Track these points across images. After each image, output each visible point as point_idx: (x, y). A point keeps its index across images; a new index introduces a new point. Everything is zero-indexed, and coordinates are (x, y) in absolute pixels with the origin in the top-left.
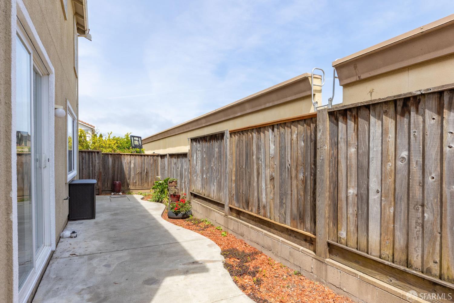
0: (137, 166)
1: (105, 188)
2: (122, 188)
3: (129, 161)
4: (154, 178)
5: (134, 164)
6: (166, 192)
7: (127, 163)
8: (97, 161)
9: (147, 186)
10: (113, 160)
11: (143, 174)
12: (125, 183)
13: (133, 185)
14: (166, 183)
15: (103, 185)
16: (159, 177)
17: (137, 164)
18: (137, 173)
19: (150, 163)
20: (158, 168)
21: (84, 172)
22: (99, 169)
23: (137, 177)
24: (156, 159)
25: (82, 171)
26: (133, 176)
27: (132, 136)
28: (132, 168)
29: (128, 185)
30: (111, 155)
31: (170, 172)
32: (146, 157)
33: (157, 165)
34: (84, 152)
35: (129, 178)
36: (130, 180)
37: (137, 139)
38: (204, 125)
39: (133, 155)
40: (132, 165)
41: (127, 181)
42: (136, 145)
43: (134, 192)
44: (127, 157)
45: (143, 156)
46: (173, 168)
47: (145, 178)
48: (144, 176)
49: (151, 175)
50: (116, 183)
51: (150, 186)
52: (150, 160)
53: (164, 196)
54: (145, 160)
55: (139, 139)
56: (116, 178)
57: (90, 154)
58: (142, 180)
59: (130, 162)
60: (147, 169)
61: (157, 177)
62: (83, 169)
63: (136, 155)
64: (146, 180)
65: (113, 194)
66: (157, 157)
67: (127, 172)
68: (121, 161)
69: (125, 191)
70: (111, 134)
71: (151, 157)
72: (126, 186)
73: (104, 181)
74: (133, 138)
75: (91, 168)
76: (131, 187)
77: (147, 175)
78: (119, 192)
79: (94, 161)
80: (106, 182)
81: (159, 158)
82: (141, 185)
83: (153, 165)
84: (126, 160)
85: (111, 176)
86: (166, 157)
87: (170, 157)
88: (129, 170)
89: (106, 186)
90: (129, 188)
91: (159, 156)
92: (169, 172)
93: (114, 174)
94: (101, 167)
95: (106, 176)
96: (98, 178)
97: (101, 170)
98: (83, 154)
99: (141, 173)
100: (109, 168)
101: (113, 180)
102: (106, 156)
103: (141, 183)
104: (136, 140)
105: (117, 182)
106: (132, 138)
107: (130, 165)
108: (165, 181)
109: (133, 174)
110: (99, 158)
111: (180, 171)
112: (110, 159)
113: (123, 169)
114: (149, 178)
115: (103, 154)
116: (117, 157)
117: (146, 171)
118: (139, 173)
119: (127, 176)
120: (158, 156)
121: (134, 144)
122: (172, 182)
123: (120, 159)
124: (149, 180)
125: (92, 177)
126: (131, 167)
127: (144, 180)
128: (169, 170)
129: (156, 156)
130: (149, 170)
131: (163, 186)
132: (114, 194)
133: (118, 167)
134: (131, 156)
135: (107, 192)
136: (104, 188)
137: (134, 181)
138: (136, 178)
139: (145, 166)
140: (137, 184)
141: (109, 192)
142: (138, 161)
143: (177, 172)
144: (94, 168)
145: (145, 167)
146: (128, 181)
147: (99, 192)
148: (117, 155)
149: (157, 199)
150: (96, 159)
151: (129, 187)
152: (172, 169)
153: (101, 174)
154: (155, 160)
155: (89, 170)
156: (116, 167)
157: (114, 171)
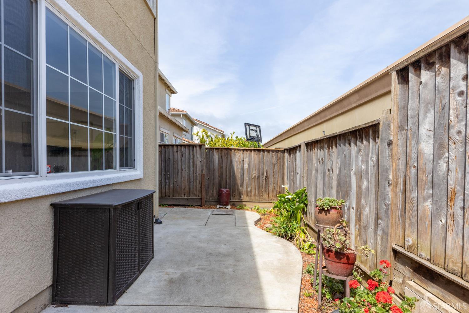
0: (253, 166)
1: (210, 197)
2: (232, 199)
3: (241, 159)
4: (277, 186)
5: (249, 164)
6: (299, 218)
7: (238, 163)
8: (199, 158)
9: (267, 198)
10: (220, 158)
11: (261, 180)
12: (236, 192)
13: (247, 195)
14: (299, 198)
15: (207, 193)
16: (287, 186)
17: (253, 164)
18: (253, 177)
19: (271, 162)
20: (283, 170)
21: (184, 174)
22: (202, 170)
23: (253, 183)
24: (281, 156)
25: (182, 173)
26: (247, 181)
27: (247, 124)
28: (246, 170)
29: (240, 195)
30: (217, 151)
31: (307, 177)
32: (266, 153)
33: (281, 166)
34: (183, 146)
35: (242, 185)
36: (243, 188)
37: (254, 128)
38: (354, 105)
39: (247, 150)
40: (246, 166)
41: (238, 188)
42: (252, 137)
43: (249, 205)
44: (239, 153)
45: (261, 152)
46: (316, 170)
47: (264, 185)
48: (263, 182)
49: (272, 180)
50: (222, 191)
51: (271, 198)
52: (272, 157)
53: (295, 224)
54: (264, 158)
55: (257, 129)
56: (223, 183)
57: (191, 148)
58: (259, 187)
59: (243, 161)
60: (267, 171)
61: (283, 186)
62: (182, 170)
63: (251, 150)
64: (265, 188)
65: (218, 206)
66: (282, 153)
67: (238, 175)
68: (231, 160)
69: (236, 203)
70: (233, 134)
71: (274, 154)
72: (237, 195)
73: (209, 188)
74: (249, 126)
75: (192, 169)
76: (244, 198)
77: (268, 180)
78: (227, 205)
79: (195, 159)
80: (211, 189)
81: (286, 155)
82: (259, 196)
83: (276, 165)
84: (237, 157)
85: (217, 181)
86: (298, 150)
87: (307, 148)
88: (242, 172)
89: (211, 194)
90: (242, 200)
91: (286, 151)
92: (305, 178)
93: (221, 178)
94: (204, 168)
95: (211, 180)
96: (201, 182)
97: (204, 172)
98: (182, 149)
99: (259, 177)
100: (214, 170)
101: (220, 186)
102: (211, 152)
103: (258, 193)
104: (252, 130)
105: (224, 190)
106: (247, 127)
107: (242, 166)
108: (297, 195)
109: (247, 178)
110: (202, 154)
111: (338, 176)
112: (216, 156)
113: (234, 171)
114: (270, 186)
115: (207, 149)
116: (226, 152)
117: (265, 174)
118: (255, 177)
119: (239, 182)
120: (283, 151)
121: (250, 136)
122: (328, 210)
123: (229, 156)
124: (270, 188)
125: (194, 181)
126: (245, 167)
127: (262, 188)
128: (305, 175)
129: (280, 151)
130: (270, 173)
131: (295, 205)
132: (220, 207)
133: (226, 168)
134: (244, 151)
135: (212, 203)
136: (208, 197)
137: (249, 190)
138: (251, 184)
139: (264, 166)
140: (253, 193)
141: (214, 203)
142: (254, 160)
143: (327, 179)
144: (195, 169)
145: (264, 169)
146: (240, 189)
147: (201, 203)
148: (225, 150)
149: (283, 231)
150: (198, 156)
151: (241, 197)
152: (314, 172)
153: (204, 177)
154: (280, 158)
155: (190, 171)
156: (224, 167)
157: (221, 173)
